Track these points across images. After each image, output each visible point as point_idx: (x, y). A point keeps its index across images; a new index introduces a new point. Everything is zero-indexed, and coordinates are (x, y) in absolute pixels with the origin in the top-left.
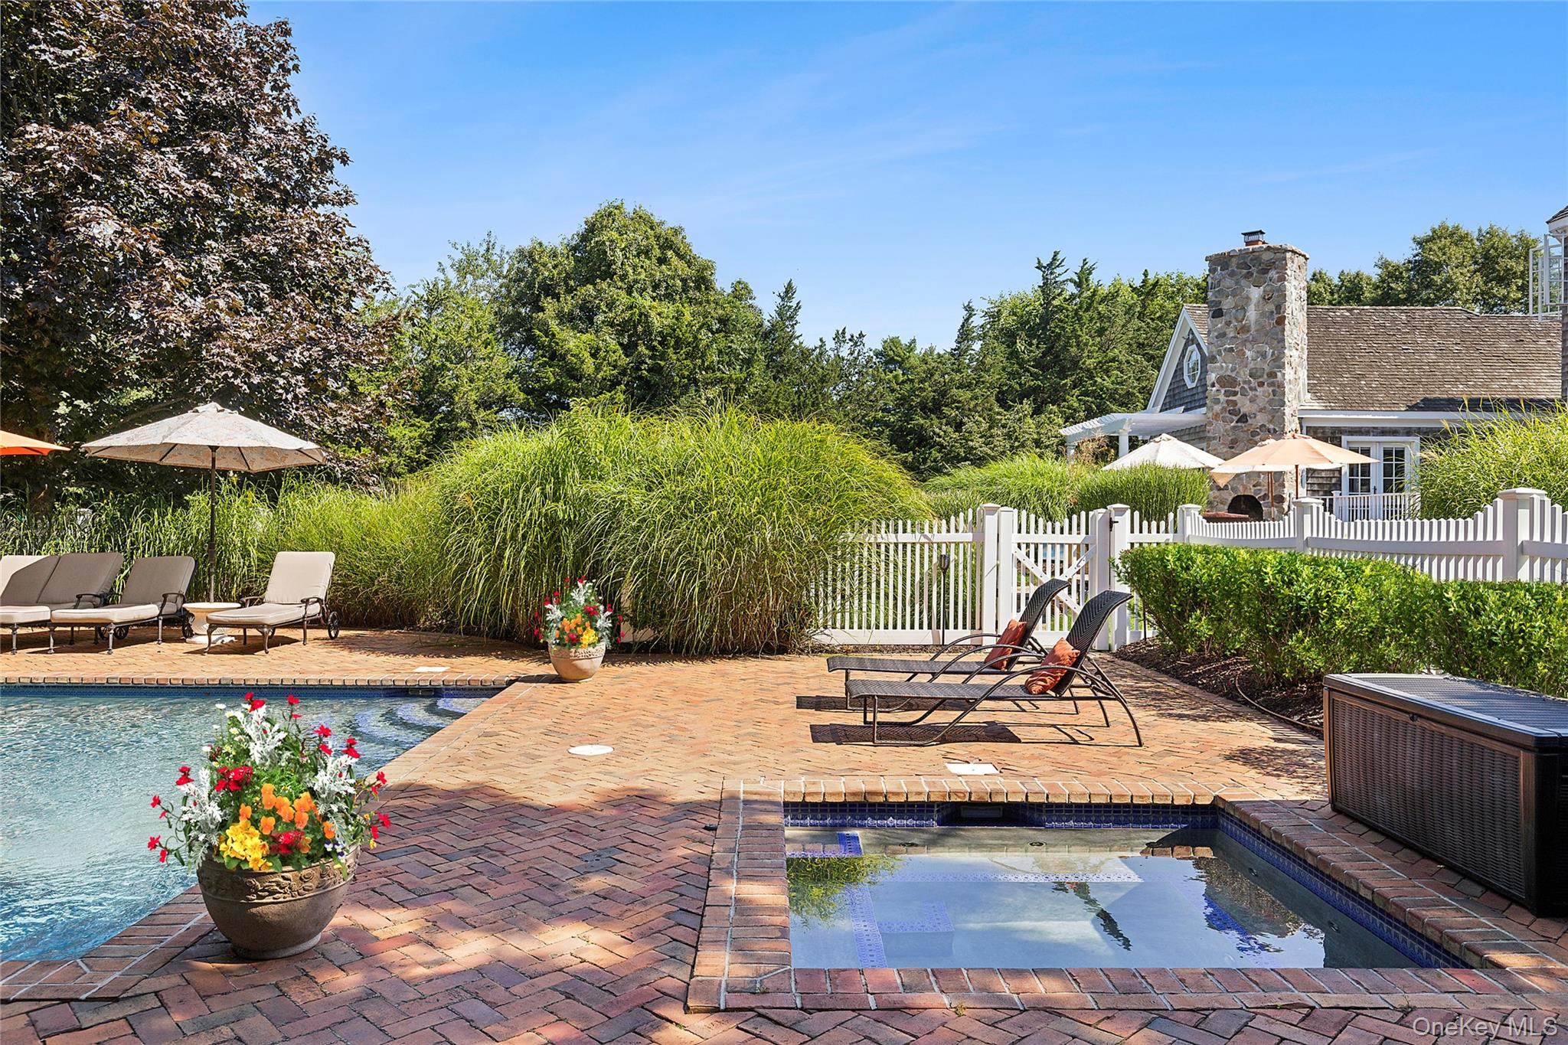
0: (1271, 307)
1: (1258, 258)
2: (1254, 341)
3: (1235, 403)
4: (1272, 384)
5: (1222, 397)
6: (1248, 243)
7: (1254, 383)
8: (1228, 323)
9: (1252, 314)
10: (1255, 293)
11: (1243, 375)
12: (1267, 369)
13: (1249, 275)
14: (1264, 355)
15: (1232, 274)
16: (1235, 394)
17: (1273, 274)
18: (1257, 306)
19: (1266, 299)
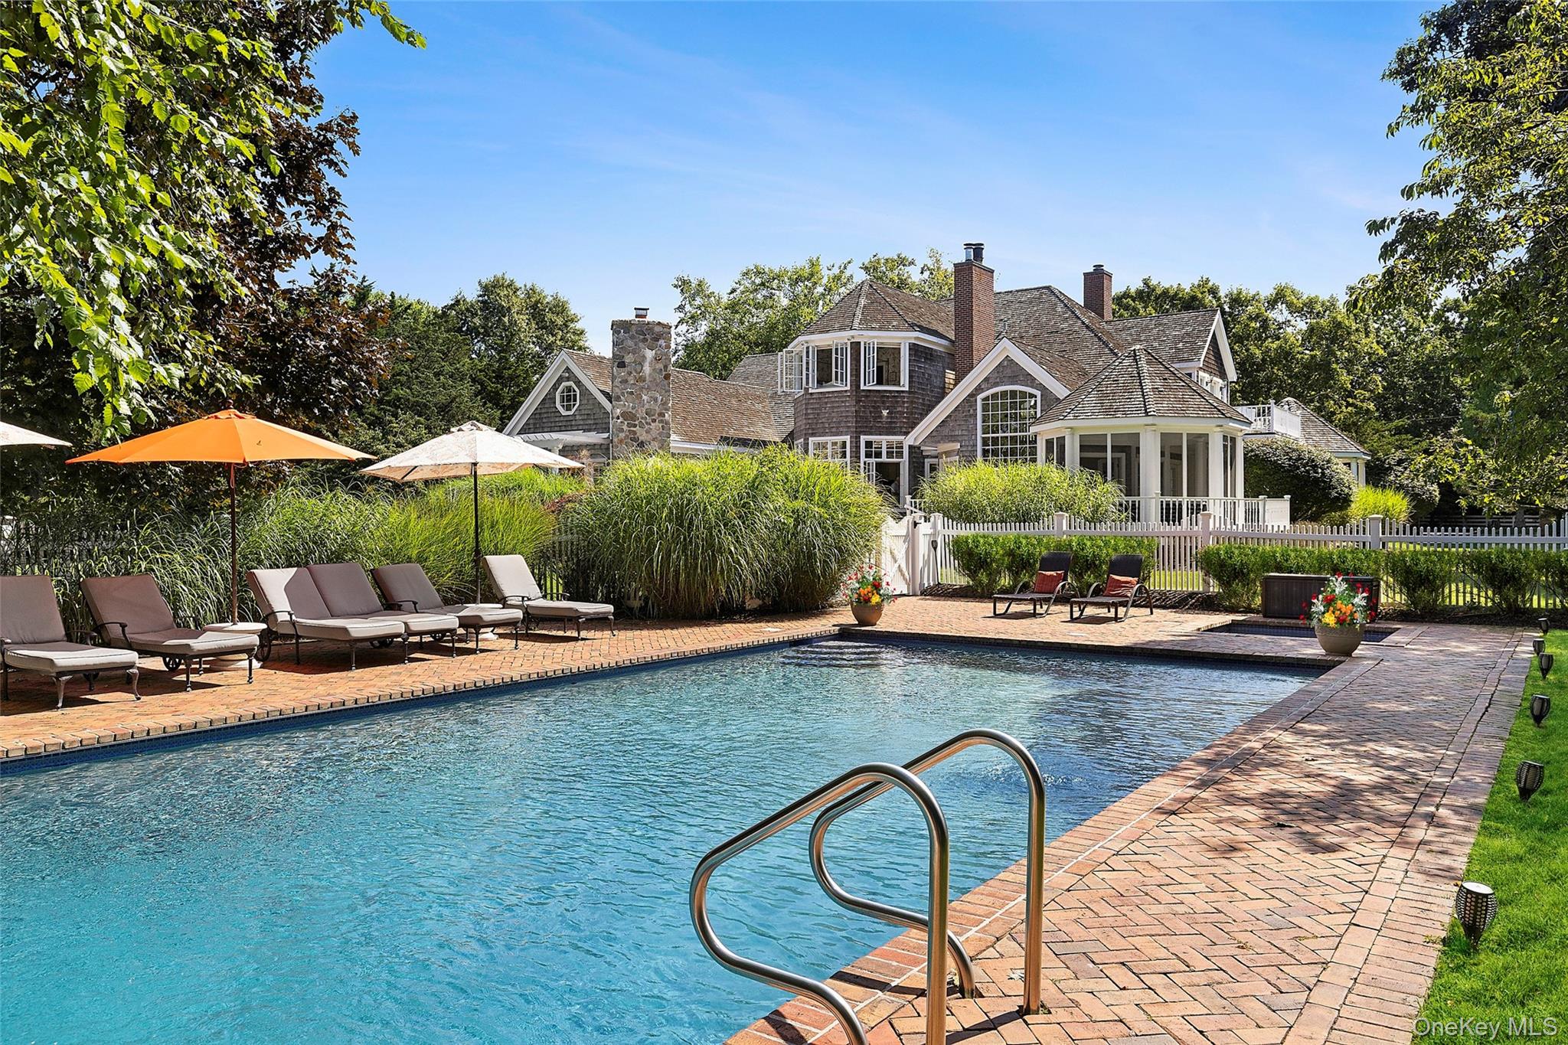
0: (660, 366)
1: (651, 329)
2: (649, 389)
3: (635, 433)
4: (661, 421)
5: (625, 427)
6: (637, 316)
7: (649, 420)
8: (630, 373)
9: (647, 369)
10: (650, 354)
11: (641, 413)
12: (658, 411)
13: (645, 340)
14: (656, 400)
15: (632, 337)
16: (635, 426)
17: (662, 342)
18: (650, 363)
19: (657, 359)
